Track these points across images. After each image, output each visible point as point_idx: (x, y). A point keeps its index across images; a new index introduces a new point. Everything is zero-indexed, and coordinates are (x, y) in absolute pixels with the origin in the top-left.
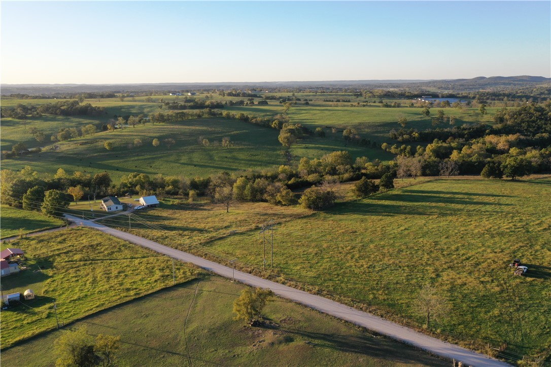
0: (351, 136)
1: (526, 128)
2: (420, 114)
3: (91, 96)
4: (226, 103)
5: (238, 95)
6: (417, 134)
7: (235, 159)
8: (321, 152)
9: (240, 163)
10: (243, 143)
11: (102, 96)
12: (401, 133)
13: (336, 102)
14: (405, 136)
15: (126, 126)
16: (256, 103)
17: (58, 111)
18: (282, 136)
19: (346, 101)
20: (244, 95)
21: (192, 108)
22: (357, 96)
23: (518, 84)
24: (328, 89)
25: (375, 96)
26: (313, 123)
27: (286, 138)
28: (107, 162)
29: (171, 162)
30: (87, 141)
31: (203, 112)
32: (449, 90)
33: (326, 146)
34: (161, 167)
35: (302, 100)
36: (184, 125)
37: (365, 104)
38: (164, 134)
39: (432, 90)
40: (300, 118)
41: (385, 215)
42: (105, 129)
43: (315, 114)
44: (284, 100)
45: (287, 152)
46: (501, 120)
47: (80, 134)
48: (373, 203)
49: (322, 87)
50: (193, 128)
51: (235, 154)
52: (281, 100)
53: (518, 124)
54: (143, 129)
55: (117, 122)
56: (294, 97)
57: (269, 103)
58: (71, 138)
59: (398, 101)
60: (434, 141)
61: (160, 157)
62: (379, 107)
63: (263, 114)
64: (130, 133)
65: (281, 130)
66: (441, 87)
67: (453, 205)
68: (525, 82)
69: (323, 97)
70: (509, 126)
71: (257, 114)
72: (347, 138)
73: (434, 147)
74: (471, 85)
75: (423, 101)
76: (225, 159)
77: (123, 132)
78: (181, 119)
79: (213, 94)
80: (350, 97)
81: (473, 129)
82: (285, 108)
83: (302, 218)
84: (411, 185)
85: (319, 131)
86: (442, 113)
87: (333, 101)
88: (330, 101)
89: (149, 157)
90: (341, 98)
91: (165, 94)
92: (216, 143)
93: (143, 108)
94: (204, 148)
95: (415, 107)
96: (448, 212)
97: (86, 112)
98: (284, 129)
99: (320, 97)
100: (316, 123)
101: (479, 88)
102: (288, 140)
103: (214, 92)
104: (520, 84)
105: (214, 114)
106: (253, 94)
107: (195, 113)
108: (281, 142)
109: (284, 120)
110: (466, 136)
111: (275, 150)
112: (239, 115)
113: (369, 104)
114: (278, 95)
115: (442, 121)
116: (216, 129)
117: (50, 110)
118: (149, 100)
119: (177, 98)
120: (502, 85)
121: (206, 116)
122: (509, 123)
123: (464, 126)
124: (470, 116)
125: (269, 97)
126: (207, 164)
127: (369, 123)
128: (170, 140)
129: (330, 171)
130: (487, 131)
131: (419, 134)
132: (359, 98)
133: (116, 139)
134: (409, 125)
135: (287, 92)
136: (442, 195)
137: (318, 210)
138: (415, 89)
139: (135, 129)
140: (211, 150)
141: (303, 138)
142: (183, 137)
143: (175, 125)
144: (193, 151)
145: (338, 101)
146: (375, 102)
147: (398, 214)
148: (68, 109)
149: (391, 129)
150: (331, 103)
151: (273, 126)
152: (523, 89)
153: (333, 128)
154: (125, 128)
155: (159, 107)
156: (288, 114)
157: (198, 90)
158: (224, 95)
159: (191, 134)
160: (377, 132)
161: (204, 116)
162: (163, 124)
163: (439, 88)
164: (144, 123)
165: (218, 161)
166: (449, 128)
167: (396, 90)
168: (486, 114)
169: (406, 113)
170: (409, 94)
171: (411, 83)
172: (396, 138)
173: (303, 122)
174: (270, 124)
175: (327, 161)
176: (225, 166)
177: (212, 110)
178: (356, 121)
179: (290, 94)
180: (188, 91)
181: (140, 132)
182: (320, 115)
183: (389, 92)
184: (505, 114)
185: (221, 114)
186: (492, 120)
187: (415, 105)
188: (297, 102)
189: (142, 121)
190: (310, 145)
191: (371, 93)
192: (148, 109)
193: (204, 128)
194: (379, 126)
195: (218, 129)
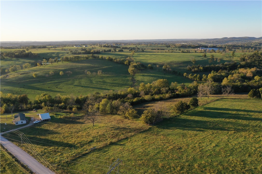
0: (167, 69)
1: (258, 64)
2: (201, 57)
3: (34, 47)
4: (102, 51)
5: (108, 47)
6: (202, 68)
7: (104, 82)
8: (151, 78)
9: (107, 85)
10: (109, 73)
11: (40, 47)
12: (193, 67)
13: (157, 50)
14: (195, 69)
15: (47, 63)
16: (117, 51)
17: (13, 56)
18: (130, 69)
19: (163, 50)
20: (112, 47)
21: (84, 53)
22: (168, 47)
23: (243, 41)
24: (153, 43)
25: (176, 47)
26: (147, 62)
27: (132, 70)
28: (33, 84)
29: (69, 84)
30: (24, 72)
31: (89, 56)
32: (211, 43)
33: (154, 75)
34: (63, 88)
35: (140, 49)
36: (79, 63)
37: (172, 51)
38: (67, 68)
39: (203, 44)
40: (140, 59)
41: (198, 130)
42: (36, 65)
43: (147, 57)
44: (131, 49)
45: (133, 78)
46: (244, 60)
47: (22, 68)
48: (188, 119)
49: (150, 43)
50: (83, 64)
51: (105, 79)
52: (130, 49)
53: (253, 62)
54: (57, 65)
55: (43, 62)
56: (136, 48)
57: (124, 51)
58: (17, 70)
59: (188, 49)
60: (212, 72)
61: (64, 82)
62: (179, 52)
63: (120, 57)
64: (49, 68)
65: (130, 66)
66: (207, 42)
67: (240, 120)
68: (247, 40)
69: (151, 48)
70: (249, 63)
71: (117, 57)
72: (165, 70)
73: (212, 75)
74: (221, 41)
75: (200, 49)
76: (99, 83)
77: (45, 67)
78: (77, 60)
79: (96, 46)
80: (164, 48)
81: (231, 65)
82: (131, 53)
83: (142, 132)
84: (208, 103)
85: (150, 66)
86: (213, 56)
87: (156, 50)
88: (154, 49)
89: (57, 81)
90: (160, 48)
91: (72, 46)
92: (94, 73)
93: (59, 54)
94: (88, 76)
95: (198, 53)
96: (240, 127)
97: (28, 56)
98: (131, 65)
99: (149, 48)
100: (148, 62)
101: (225, 43)
102: (133, 71)
103: (97, 45)
104: (244, 41)
105: (95, 57)
106: (116, 46)
107: (85, 56)
108: (130, 72)
109: (131, 60)
110: (228, 69)
111: (126, 77)
112: (108, 58)
113: (174, 51)
114: (128, 46)
115: (214, 60)
116: (95, 65)
117: (9, 55)
118: (62, 50)
119: (78, 48)
120: (236, 41)
121: (91, 58)
122: (248, 61)
123: (226, 63)
124: (227, 57)
125: (124, 48)
126: (88, 86)
127: (176, 61)
128: (69, 72)
129: (157, 91)
130: (239, 66)
131: (203, 68)
132: (169, 48)
133: (41, 71)
134: (197, 62)
135: (133, 45)
136: (230, 112)
137: (153, 125)
138: (195, 43)
139: (52, 65)
140: (91, 77)
141: (141, 70)
142: (77, 70)
143: (74, 63)
144: (81, 78)
145: (158, 49)
146: (177, 50)
147: (206, 129)
148: (18, 54)
149: (188, 65)
150: (155, 51)
151: (125, 63)
152: (247, 43)
153: (158, 64)
154: (47, 65)
155: (67, 53)
156: (133, 57)
157: (90, 44)
158: (101, 47)
159: (82, 68)
160: (180, 67)
161: (90, 58)
162: (68, 62)
163: (206, 43)
164: (57, 62)
165: (95, 84)
166: (218, 65)
167: (186, 44)
168: (235, 56)
169: (194, 56)
170: (193, 46)
171: (192, 41)
172: (191, 70)
173: (141, 61)
174: (124, 62)
175: (155, 84)
176: (99, 87)
177: (94, 55)
178: (169, 61)
179: (135, 46)
180: (84, 45)
181: (55, 67)
182: (150, 57)
183: (183, 45)
184: (246, 57)
185: (99, 57)
186: (239, 59)
187: (197, 52)
188: (138, 50)
189: (56, 61)
190: (145, 74)
191: (174, 45)
192: (61, 54)
193: (89, 65)
194: (181, 63)
195: (96, 65)
